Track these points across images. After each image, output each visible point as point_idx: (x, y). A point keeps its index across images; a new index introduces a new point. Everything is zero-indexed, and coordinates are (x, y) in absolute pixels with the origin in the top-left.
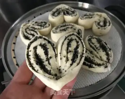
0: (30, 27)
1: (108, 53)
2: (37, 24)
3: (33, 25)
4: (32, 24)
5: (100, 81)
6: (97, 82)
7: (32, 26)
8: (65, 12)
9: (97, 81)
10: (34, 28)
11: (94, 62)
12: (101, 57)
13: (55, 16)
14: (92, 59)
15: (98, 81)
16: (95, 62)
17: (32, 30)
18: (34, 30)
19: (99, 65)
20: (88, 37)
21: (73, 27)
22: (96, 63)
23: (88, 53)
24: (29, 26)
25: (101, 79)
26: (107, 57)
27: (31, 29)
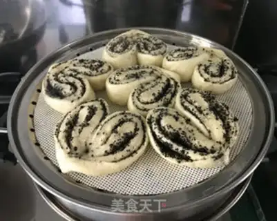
0: (68, 69)
1: (228, 124)
2: (83, 64)
3: (74, 65)
4: (72, 65)
5: (204, 180)
6: (199, 183)
7: (72, 67)
8: (142, 45)
9: (198, 181)
10: (75, 71)
12: (209, 132)
13: (117, 52)
14: (188, 136)
15: (202, 180)
17: (71, 75)
18: (76, 75)
21: (155, 72)
23: (182, 123)
24: (67, 67)
25: (206, 177)
26: (224, 131)
27: (69, 73)
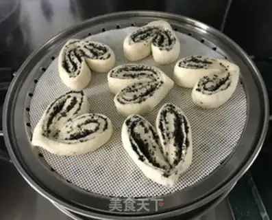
0: (79, 49)
2: (91, 47)
3: (85, 47)
4: (83, 46)
7: (82, 48)
10: (83, 52)
11: (151, 155)
12: (167, 154)
14: (149, 149)
16: (153, 157)
17: (77, 56)
18: (80, 57)
19: (156, 165)
20: (165, 105)
22: (153, 160)
23: (150, 137)
24: (79, 47)
26: (175, 157)
27: (78, 53)
